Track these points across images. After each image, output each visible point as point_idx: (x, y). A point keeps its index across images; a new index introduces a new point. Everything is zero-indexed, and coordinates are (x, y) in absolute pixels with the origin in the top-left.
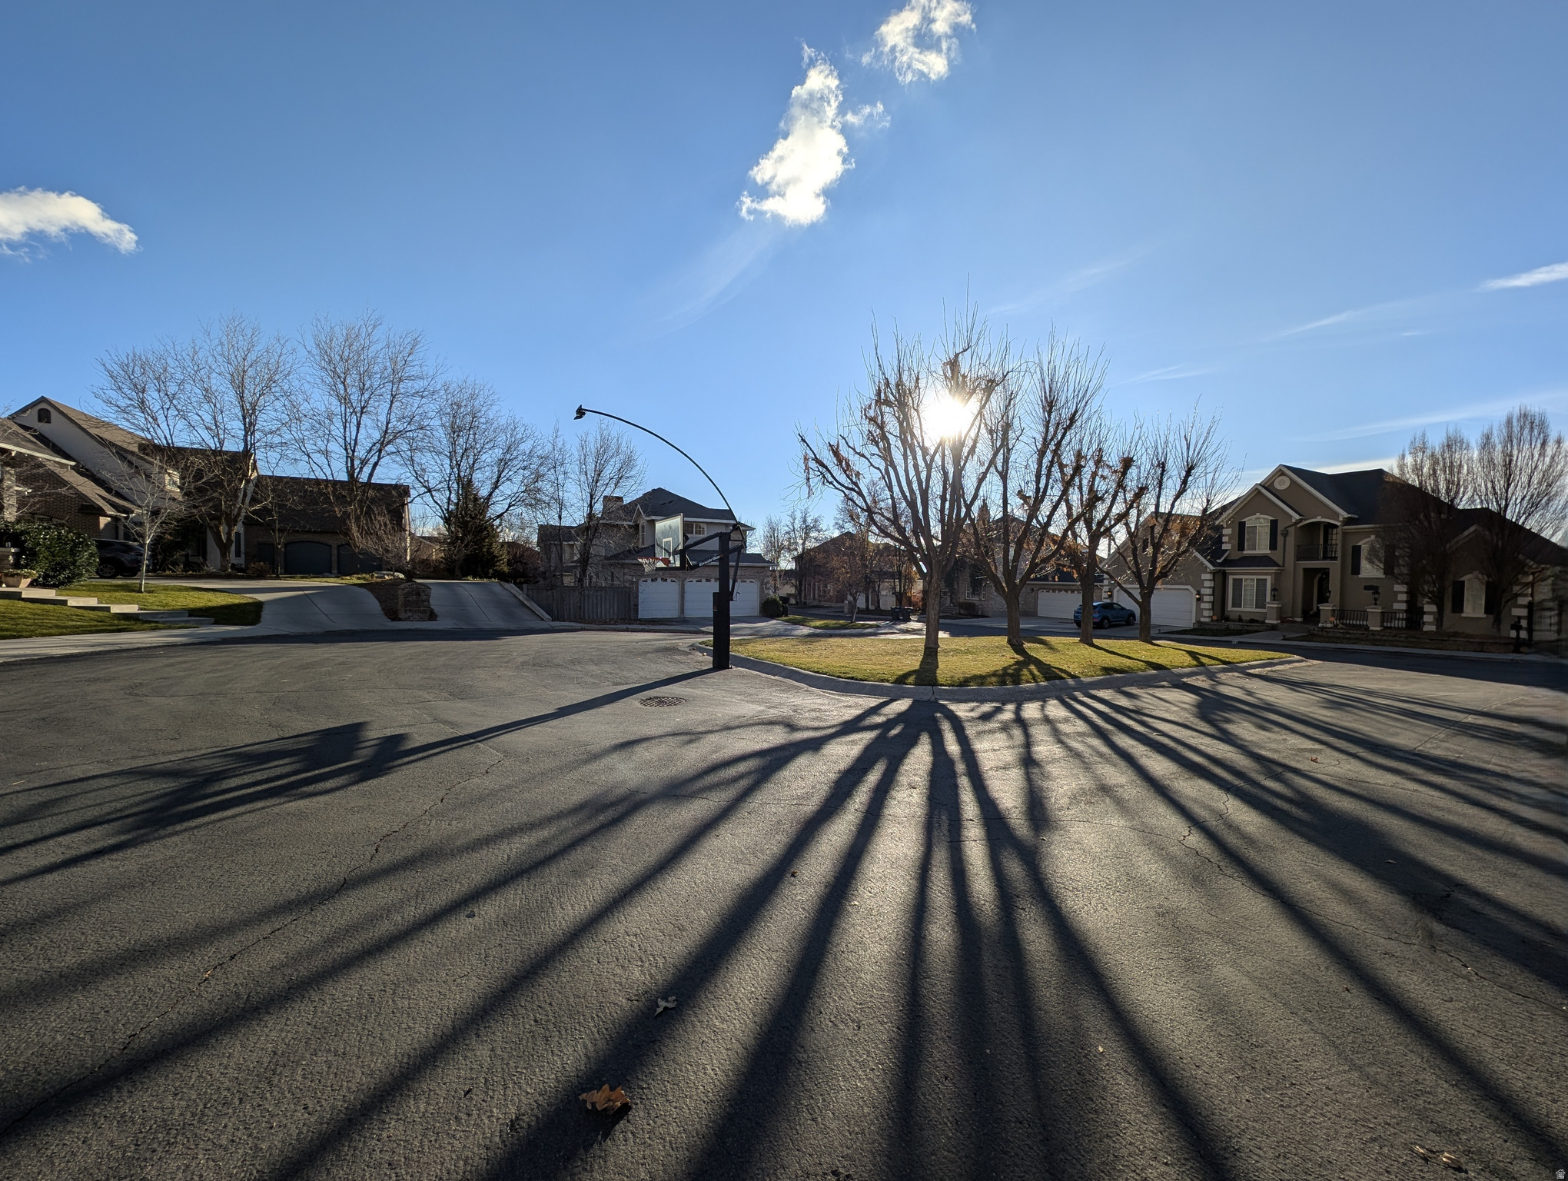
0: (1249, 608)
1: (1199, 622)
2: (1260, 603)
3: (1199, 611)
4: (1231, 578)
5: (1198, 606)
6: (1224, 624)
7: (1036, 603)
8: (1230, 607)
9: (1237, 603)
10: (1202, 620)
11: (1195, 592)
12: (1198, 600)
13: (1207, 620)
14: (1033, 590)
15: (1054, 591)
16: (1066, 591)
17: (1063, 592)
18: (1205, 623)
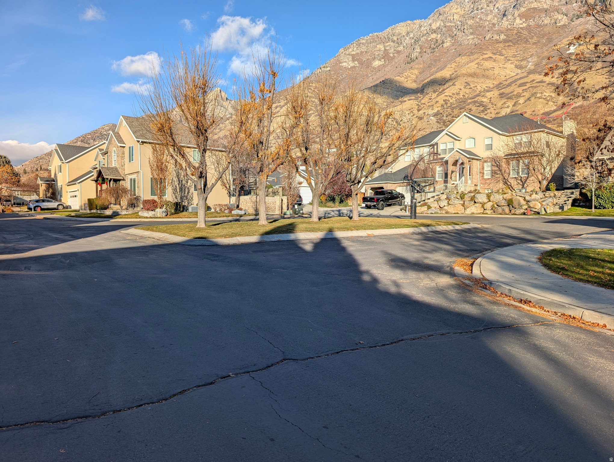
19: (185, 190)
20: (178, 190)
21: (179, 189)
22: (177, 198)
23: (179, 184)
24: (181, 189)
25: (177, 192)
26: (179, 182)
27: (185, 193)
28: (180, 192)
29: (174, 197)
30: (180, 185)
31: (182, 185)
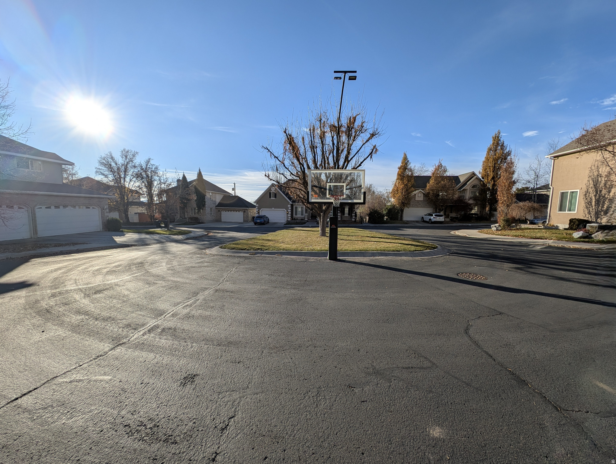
0: (299, 216)
1: (287, 221)
2: (302, 215)
3: (287, 217)
4: (294, 206)
5: (287, 216)
6: (293, 221)
7: (221, 216)
8: (294, 215)
9: (296, 214)
10: (288, 220)
11: (286, 211)
12: (287, 213)
13: (290, 220)
14: (219, 211)
15: (228, 211)
16: (234, 211)
17: (232, 211)
18: (290, 221)
19: (604, 202)
20: (593, 203)
21: (595, 202)
22: (590, 214)
23: (595, 196)
24: (598, 202)
25: (592, 207)
26: (597, 193)
27: (603, 207)
28: (595, 206)
29: (586, 212)
30: (597, 197)
31: (599, 197)
